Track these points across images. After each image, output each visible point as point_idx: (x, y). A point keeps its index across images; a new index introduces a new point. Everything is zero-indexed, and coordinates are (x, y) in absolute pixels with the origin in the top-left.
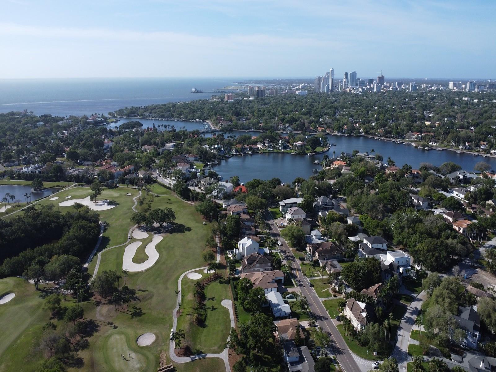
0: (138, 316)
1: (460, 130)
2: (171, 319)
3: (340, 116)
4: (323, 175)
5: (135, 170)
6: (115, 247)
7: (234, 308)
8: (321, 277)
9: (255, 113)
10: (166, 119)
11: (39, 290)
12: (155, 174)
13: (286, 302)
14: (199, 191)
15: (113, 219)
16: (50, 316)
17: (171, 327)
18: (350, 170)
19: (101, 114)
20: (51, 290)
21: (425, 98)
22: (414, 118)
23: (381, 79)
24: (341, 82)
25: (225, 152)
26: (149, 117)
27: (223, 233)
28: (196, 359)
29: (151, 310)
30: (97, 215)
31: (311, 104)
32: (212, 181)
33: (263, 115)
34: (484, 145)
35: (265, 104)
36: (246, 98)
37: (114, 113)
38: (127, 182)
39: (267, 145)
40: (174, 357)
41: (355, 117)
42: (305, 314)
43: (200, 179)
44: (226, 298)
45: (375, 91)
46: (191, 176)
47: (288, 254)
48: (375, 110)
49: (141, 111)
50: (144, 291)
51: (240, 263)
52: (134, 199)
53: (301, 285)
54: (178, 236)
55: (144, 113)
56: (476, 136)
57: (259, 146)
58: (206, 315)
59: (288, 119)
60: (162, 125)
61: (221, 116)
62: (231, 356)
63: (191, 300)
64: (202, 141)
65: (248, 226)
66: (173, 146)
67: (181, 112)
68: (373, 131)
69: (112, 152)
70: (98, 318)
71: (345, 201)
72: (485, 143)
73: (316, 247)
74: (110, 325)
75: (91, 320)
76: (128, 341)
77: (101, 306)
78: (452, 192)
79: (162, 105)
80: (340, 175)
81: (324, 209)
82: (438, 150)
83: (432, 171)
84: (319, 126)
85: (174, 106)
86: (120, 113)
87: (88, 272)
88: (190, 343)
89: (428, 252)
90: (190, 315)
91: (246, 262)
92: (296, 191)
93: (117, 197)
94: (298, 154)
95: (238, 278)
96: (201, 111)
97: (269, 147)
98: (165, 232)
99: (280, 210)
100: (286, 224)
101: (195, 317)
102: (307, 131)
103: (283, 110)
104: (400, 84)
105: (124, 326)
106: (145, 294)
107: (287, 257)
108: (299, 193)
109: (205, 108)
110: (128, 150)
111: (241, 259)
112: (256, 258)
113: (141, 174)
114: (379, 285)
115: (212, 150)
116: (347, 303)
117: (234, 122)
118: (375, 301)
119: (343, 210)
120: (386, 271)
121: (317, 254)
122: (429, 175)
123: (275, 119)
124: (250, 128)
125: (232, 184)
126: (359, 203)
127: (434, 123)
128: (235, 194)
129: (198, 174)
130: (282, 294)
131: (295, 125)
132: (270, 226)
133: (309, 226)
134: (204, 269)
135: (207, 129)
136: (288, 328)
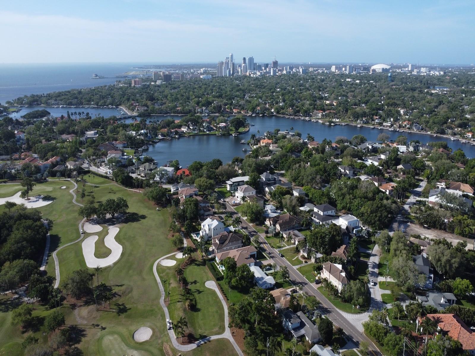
0: (124, 312)
1: (354, 107)
2: (161, 309)
3: (249, 98)
4: (256, 153)
5: (61, 160)
6: (69, 244)
7: (219, 288)
8: (288, 247)
9: (168, 97)
10: (75, 106)
12: (85, 166)
13: (267, 275)
14: (139, 177)
15: (55, 215)
16: (21, 329)
17: (163, 316)
18: (277, 147)
20: (9, 301)
21: (317, 80)
22: (314, 99)
23: (275, 64)
24: (240, 66)
25: (152, 137)
26: (54, 104)
27: (181, 217)
28: (202, 344)
29: (136, 304)
30: (37, 211)
31: (219, 88)
32: (152, 166)
33: (177, 99)
34: (377, 119)
35: (175, 88)
36: (152, 83)
37: (12, 101)
38: (58, 174)
39: (192, 128)
40: (178, 346)
41: (263, 99)
42: (286, 283)
43: (138, 165)
44: (208, 280)
45: (272, 74)
46: (127, 163)
47: (249, 229)
48: (279, 92)
49: (44, 99)
50: (121, 286)
51: (210, 244)
52: (71, 191)
53: (272, 257)
54: (135, 224)
55: (49, 101)
56: (369, 112)
57: (184, 129)
58: (195, 299)
59: (203, 102)
60: (75, 113)
61: (135, 101)
62: (234, 334)
63: (175, 287)
64: (125, 127)
65: (205, 207)
66: (95, 134)
67: (91, 98)
68: (284, 111)
69: (28, 144)
70: (79, 322)
71: (282, 175)
72: (378, 117)
73: (275, 221)
74: (96, 327)
75: (72, 326)
76: (124, 339)
77: (78, 309)
78: (367, 161)
79: (66, 92)
80: (271, 152)
81: (269, 185)
82: (342, 125)
83: (346, 144)
84: (234, 108)
85: (80, 92)
86: (20, 101)
87: (48, 275)
88: (190, 329)
89: (371, 214)
90: (181, 302)
91: (218, 242)
92: (236, 170)
93: (51, 192)
94: (223, 135)
95: (214, 259)
96: (112, 97)
97: (194, 130)
98: (119, 223)
99: (228, 189)
100: (238, 202)
101: (187, 303)
102: (224, 112)
103: (195, 93)
104: (291, 68)
105: (113, 325)
106: (123, 288)
107: (250, 233)
108: (240, 172)
109: (114, 94)
110: (46, 141)
111: (208, 240)
112: (228, 237)
113: (70, 165)
114: (344, 246)
115: (139, 135)
116: (324, 266)
117: (151, 107)
118: (346, 261)
119: (284, 184)
120: (345, 234)
121: (278, 227)
122: (346, 148)
123: (190, 102)
124: (168, 113)
125: (173, 168)
126: (299, 177)
127: (332, 102)
128: (178, 177)
129: (134, 161)
130: (261, 267)
131: (211, 108)
132: (224, 206)
133: (262, 202)
134: (175, 255)
135: (123, 114)
136: (279, 298)
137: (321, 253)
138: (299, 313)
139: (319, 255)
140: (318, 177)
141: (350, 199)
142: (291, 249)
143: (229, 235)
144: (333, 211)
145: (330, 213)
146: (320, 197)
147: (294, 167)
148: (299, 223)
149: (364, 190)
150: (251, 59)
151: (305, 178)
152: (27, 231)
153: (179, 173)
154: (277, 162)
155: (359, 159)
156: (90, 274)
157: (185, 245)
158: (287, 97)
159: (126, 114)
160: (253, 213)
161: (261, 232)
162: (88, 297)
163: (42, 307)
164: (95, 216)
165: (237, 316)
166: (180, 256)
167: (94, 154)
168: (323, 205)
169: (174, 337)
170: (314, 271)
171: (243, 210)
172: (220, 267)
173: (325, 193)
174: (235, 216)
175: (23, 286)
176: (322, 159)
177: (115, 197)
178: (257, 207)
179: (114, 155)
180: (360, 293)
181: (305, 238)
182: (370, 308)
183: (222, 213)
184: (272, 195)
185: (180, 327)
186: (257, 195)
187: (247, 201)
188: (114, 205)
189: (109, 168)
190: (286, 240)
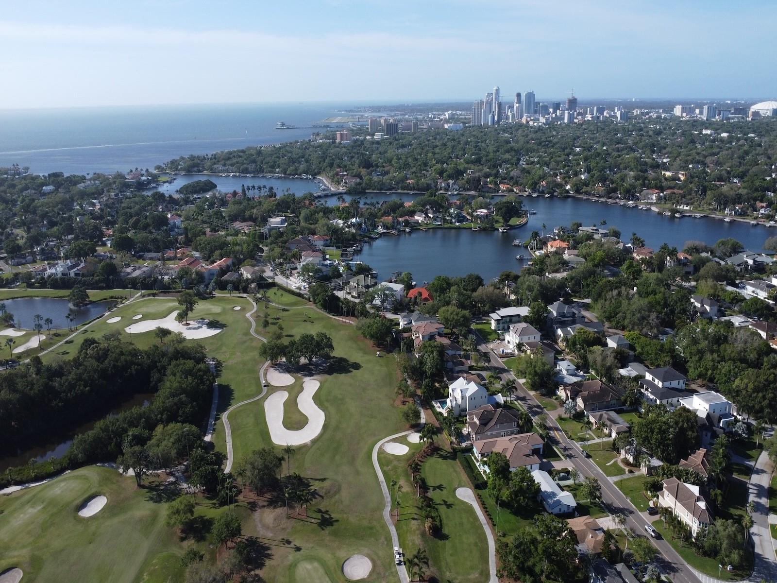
0: (328, 525)
1: (718, 183)
2: (384, 527)
3: (527, 164)
4: (541, 265)
5: (234, 264)
6: (246, 402)
7: (480, 503)
8: (597, 441)
9: (393, 162)
10: (252, 175)
11: (143, 487)
12: (268, 273)
13: (562, 489)
14: (349, 297)
15: (225, 352)
16: (179, 533)
17: (389, 540)
18: (577, 256)
19: (145, 170)
20: (163, 485)
21: (647, 132)
22: (643, 168)
23: (573, 103)
24: (511, 107)
25: (368, 230)
26: (222, 171)
27: (417, 372)
29: (346, 513)
30: (199, 345)
31: (476, 146)
32: (369, 281)
33: (407, 166)
34: (762, 207)
35: (403, 146)
36: (368, 137)
37: (163, 166)
38: (230, 286)
39: (432, 216)
41: (551, 166)
42: (596, 506)
43: (348, 278)
44: (460, 486)
46: (330, 274)
47: (530, 402)
48: (578, 154)
49: (208, 164)
50: (323, 480)
51: (464, 423)
52: (248, 315)
53: (570, 456)
54: (342, 377)
55: (215, 166)
56: (748, 194)
57: (419, 218)
58: (440, 516)
59: (450, 171)
60: (253, 187)
61: (342, 169)
63: (407, 493)
64: (328, 212)
65: (455, 357)
66: (283, 222)
67: (275, 162)
68: (589, 189)
69: (187, 236)
70: (261, 533)
71: (587, 307)
72: (764, 205)
73: (576, 390)
74: (287, 545)
75: (251, 538)
76: (328, 572)
77: (259, 511)
78: (744, 288)
79: (239, 151)
80: (565, 264)
81: (563, 325)
82: (695, 217)
83: (704, 255)
84: (501, 183)
85: (259, 153)
86: (174, 165)
87: (216, 450)
88: (432, 569)
89: (754, 392)
90: (417, 519)
91: (478, 422)
92: (506, 294)
93: (219, 314)
94: (483, 230)
95: (469, 450)
96: (307, 161)
97: (435, 219)
98: (320, 373)
99: (493, 326)
100: (509, 351)
101: (427, 524)
102: (484, 190)
103: (436, 156)
104: (601, 110)
105: (311, 545)
106: (326, 484)
107: (530, 408)
108: (513, 297)
109: (310, 155)
110: (211, 231)
111: (460, 416)
112: (494, 414)
113: (246, 273)
114: (702, 452)
115: (349, 227)
116: (665, 485)
117: (366, 178)
118: (706, 479)
119: (590, 324)
120: (703, 426)
121: (580, 402)
122: (703, 262)
123: (428, 171)
124: (394, 188)
125: (402, 286)
126: (617, 313)
127: (677, 173)
128: (410, 301)
129: (341, 269)
130: (550, 473)
131: (463, 181)
132: (486, 356)
133: (552, 355)
134: (406, 436)
135: (324, 190)
136: (584, 534)
137: (658, 459)
138: (620, 567)
139: (656, 462)
140: (653, 316)
141: (713, 360)
142: (603, 446)
143: (495, 411)
144: (681, 381)
145: (675, 384)
146: (656, 354)
147: (609, 295)
148: (619, 399)
149: (739, 346)
150: (530, 96)
151: (628, 316)
152: (186, 378)
153: (412, 293)
154: (578, 283)
155: (728, 284)
156: (277, 458)
157: (423, 421)
158: (593, 164)
159: (329, 189)
160: (536, 374)
161: (549, 408)
162: (275, 494)
163: (207, 502)
164: (284, 359)
165: (511, 558)
166: (415, 438)
167: (282, 255)
168: (663, 370)
169: (406, 579)
170: (647, 490)
171: (520, 367)
172: (479, 466)
173: (666, 347)
174: (506, 377)
175: (180, 464)
176: (659, 282)
177: (313, 330)
178: (544, 364)
179: (311, 259)
180: (734, 544)
181: (630, 428)
182: (754, 573)
183: (484, 369)
184: (570, 343)
185: (416, 564)
186: (542, 343)
187: (526, 352)
188: (311, 344)
189: (304, 281)
190: (594, 427)
